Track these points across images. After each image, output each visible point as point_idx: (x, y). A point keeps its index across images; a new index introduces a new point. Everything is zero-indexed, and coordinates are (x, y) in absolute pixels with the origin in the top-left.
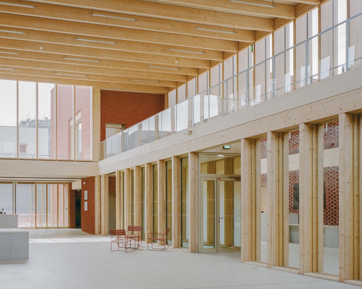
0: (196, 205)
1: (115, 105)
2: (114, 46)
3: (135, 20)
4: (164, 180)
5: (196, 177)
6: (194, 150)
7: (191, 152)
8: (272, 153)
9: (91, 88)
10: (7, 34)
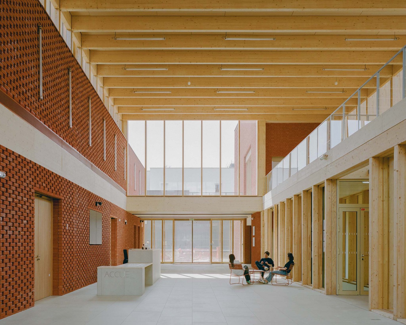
0: (333, 240)
1: (282, 138)
2: (262, 73)
3: (273, 39)
4: (309, 212)
5: (333, 208)
6: (329, 176)
7: (327, 180)
8: (399, 172)
9: (257, 121)
10: (154, 73)
